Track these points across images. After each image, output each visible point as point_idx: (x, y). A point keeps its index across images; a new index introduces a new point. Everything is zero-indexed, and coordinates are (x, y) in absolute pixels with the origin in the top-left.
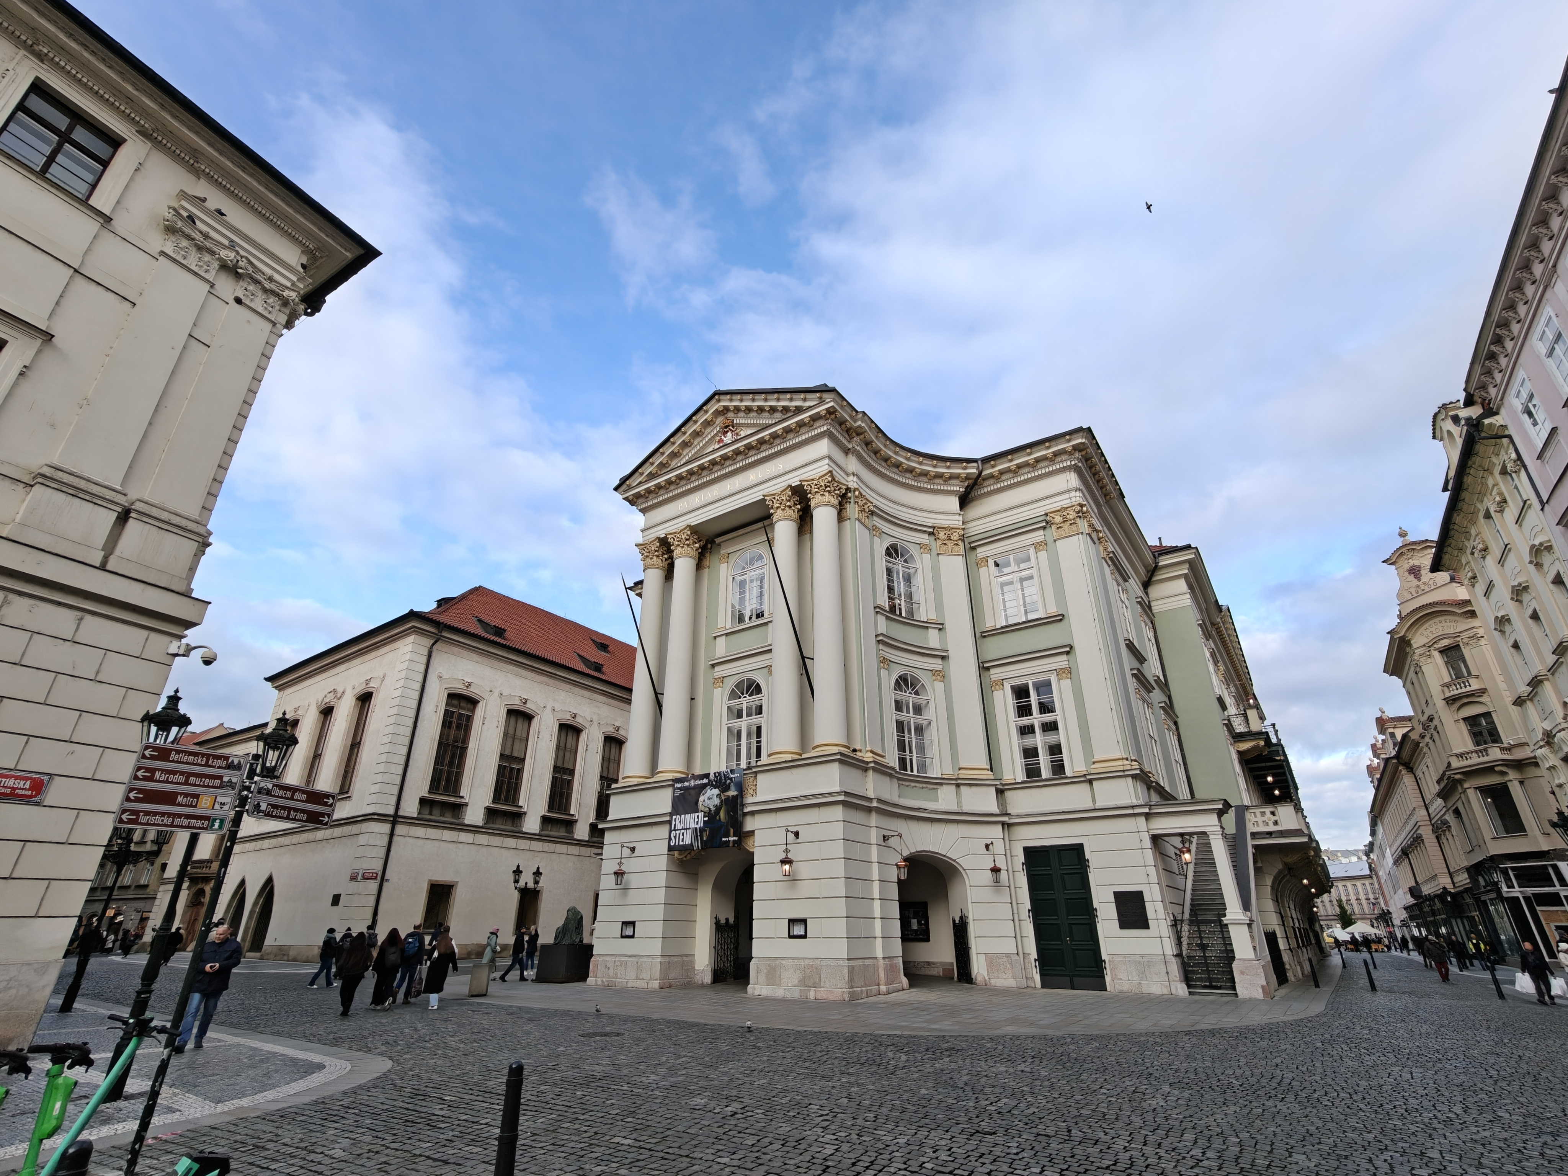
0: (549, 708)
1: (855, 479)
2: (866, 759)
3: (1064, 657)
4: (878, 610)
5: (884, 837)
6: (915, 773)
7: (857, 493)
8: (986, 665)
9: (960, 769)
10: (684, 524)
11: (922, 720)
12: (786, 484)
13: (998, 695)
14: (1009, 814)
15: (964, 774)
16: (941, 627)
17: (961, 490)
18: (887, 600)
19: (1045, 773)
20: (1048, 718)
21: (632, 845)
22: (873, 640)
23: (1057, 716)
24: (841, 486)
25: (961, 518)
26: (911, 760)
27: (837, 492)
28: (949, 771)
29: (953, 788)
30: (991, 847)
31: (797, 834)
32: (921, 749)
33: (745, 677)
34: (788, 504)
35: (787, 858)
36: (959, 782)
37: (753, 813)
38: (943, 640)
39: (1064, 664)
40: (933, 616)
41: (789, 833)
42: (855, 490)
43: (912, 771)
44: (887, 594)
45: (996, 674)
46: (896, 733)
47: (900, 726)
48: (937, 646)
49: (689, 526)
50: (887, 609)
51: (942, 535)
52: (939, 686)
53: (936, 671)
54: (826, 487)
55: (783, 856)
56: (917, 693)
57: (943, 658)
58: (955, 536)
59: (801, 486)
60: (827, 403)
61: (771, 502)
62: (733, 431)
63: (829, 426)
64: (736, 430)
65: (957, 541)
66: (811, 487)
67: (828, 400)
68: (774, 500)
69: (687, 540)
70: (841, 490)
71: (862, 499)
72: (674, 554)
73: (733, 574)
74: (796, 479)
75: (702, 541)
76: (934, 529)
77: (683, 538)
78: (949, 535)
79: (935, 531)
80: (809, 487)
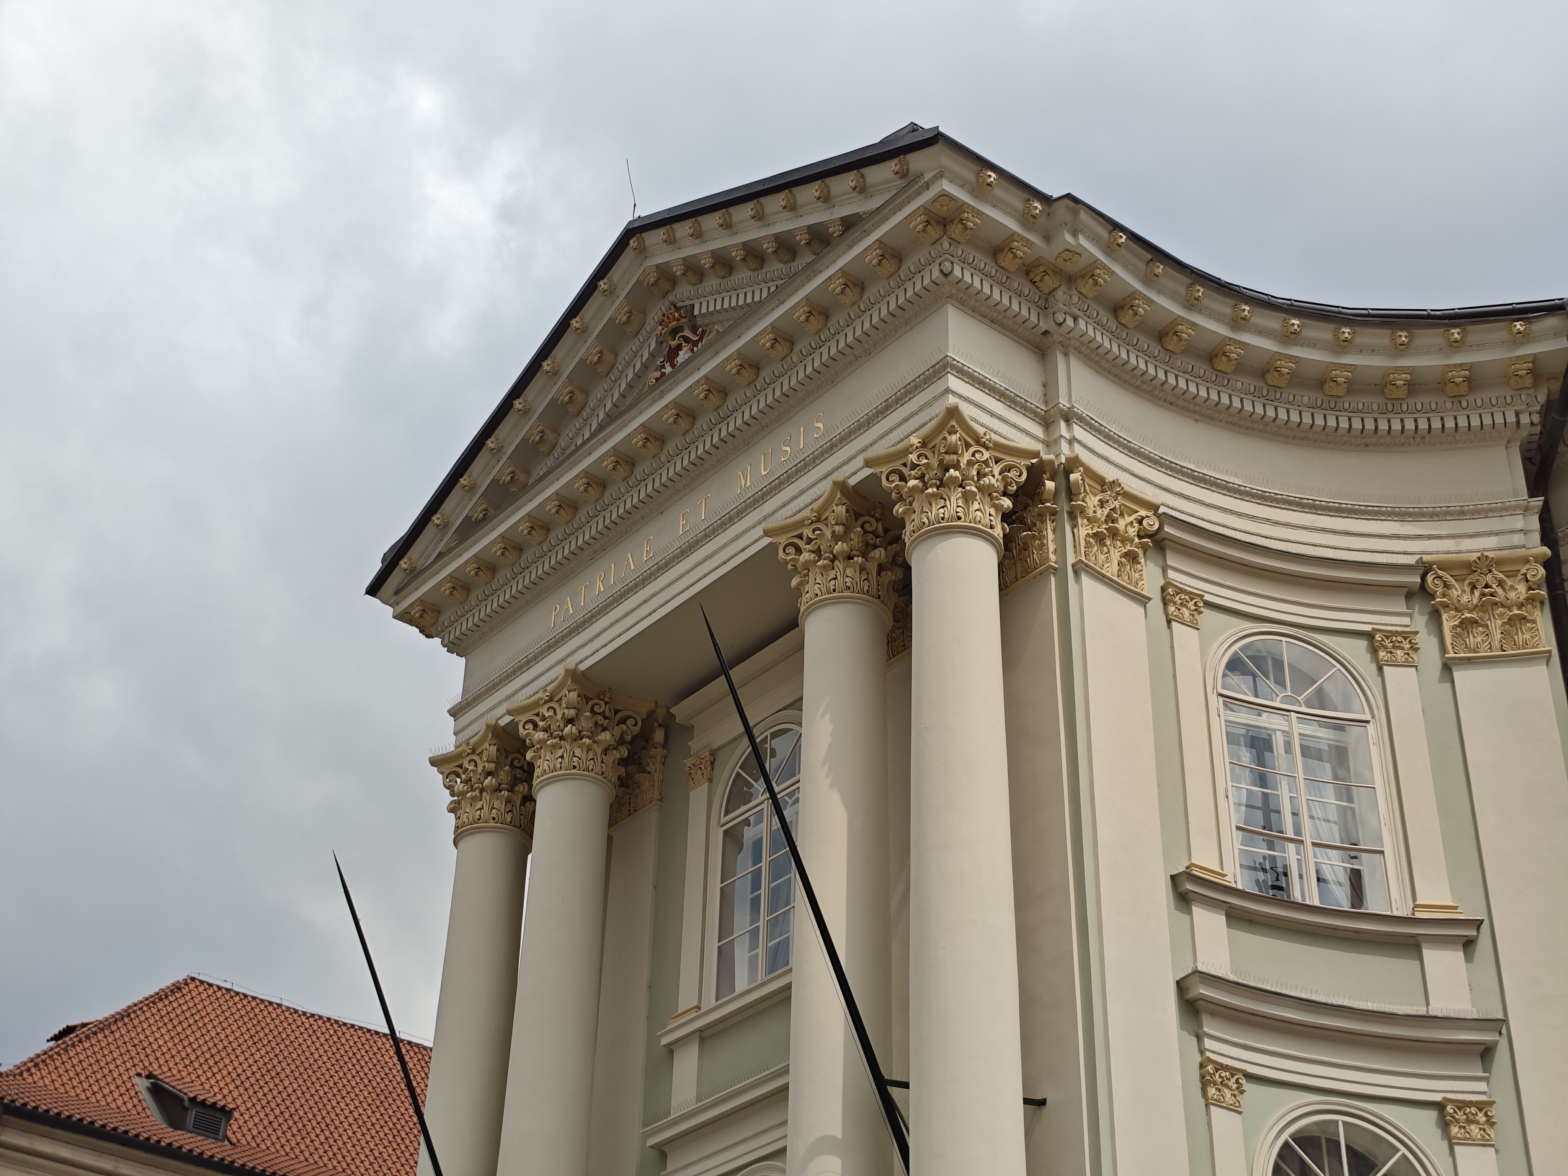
4: (1191, 887)
10: (560, 673)
12: (830, 485)
16: (1472, 932)
17: (1525, 422)
24: (1009, 460)
25: (1533, 523)
27: (996, 482)
34: (840, 548)
38: (1483, 982)
40: (1436, 895)
42: (1071, 466)
48: (1463, 1009)
49: (570, 675)
50: (1241, 883)
51: (1458, 594)
52: (1478, 1165)
53: (1461, 1106)
54: (945, 468)
57: (1485, 1052)
58: (1517, 592)
59: (871, 480)
60: (927, 186)
61: (791, 550)
62: (695, 344)
63: (948, 264)
64: (701, 339)
65: (1520, 606)
66: (903, 479)
67: (927, 177)
68: (801, 543)
69: (570, 721)
70: (1012, 474)
71: (1107, 496)
72: (537, 772)
73: (723, 820)
74: (859, 461)
75: (630, 722)
76: (1423, 578)
77: (559, 716)
78: (1487, 586)
79: (1430, 578)
80: (895, 477)
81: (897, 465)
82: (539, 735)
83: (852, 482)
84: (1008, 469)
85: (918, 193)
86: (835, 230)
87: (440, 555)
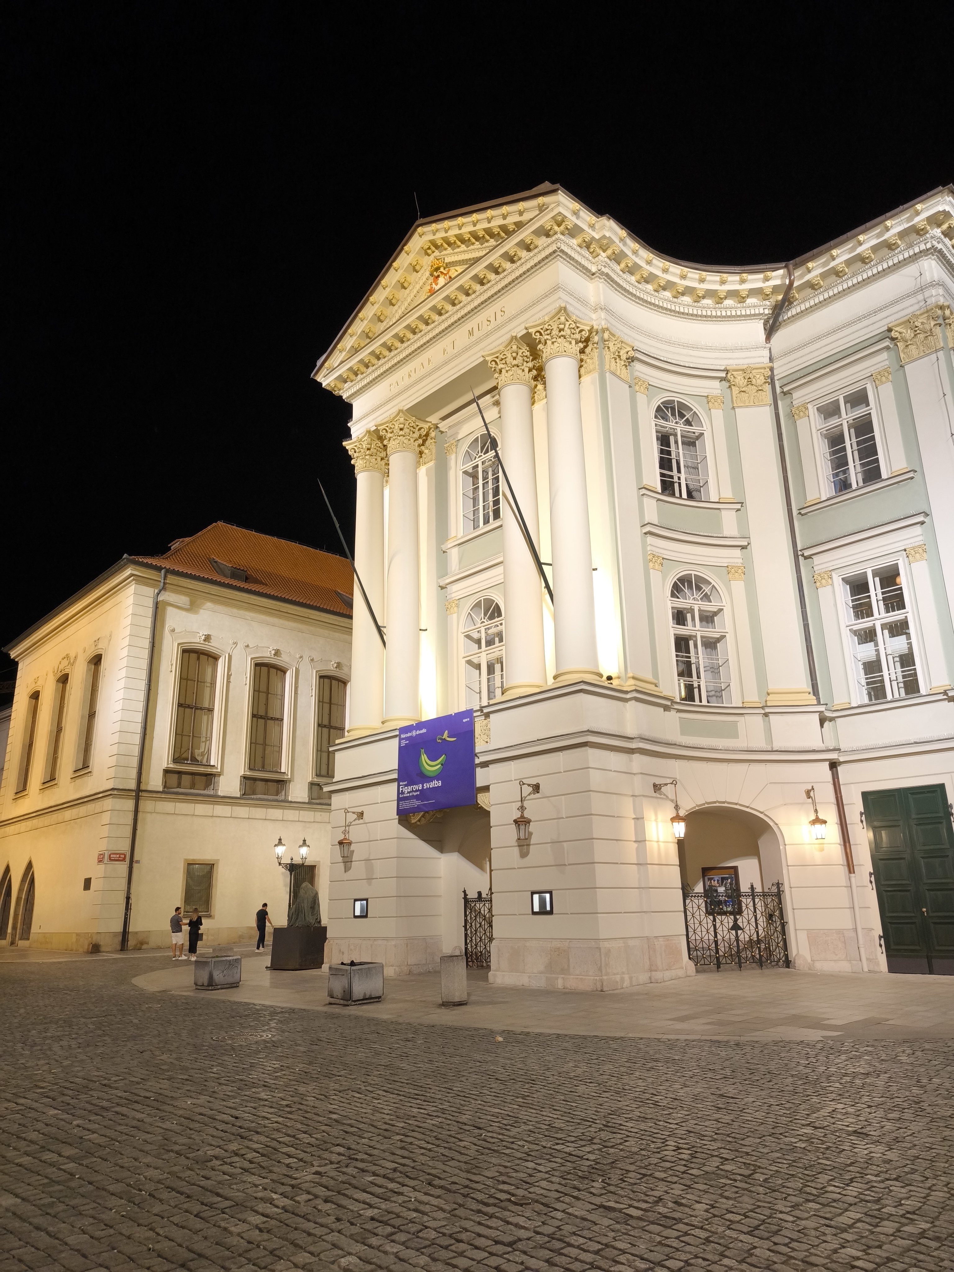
0: (306, 659)
1: (603, 314)
2: (625, 689)
3: (918, 529)
4: (644, 491)
5: (655, 786)
6: (704, 702)
7: (606, 335)
8: (807, 553)
9: (768, 694)
10: (395, 410)
11: (712, 633)
12: (508, 337)
13: (824, 593)
14: (839, 750)
15: (773, 700)
16: (739, 506)
17: (767, 312)
18: (658, 478)
19: (893, 690)
20: (896, 616)
21: (359, 810)
22: (638, 532)
23: (909, 612)
24: (582, 327)
25: (766, 353)
26: (699, 686)
27: (578, 336)
28: (753, 697)
29: (760, 718)
30: (812, 794)
31: (536, 788)
32: (715, 670)
33: (481, 597)
34: (515, 362)
35: (522, 817)
36: (768, 710)
37: (485, 764)
38: (743, 523)
39: (918, 541)
40: (727, 493)
41: (524, 787)
42: (603, 331)
43: (701, 701)
44: (658, 471)
45: (821, 563)
46: (674, 653)
47: (682, 643)
48: (735, 533)
49: (400, 411)
50: (659, 490)
51: (740, 380)
52: (738, 587)
53: (733, 567)
54: (560, 331)
55: (517, 815)
56: (707, 597)
57: (743, 548)
58: (760, 380)
59: (528, 334)
60: (552, 210)
61: (493, 363)
62: (445, 275)
63: (559, 244)
64: (448, 273)
65: (761, 386)
66: (541, 334)
67: (553, 206)
68: (498, 361)
69: (401, 429)
70: (583, 333)
71: (616, 343)
72: (388, 449)
73: (462, 468)
74: (523, 326)
75: (422, 430)
76: (727, 373)
77: (396, 427)
78: (749, 378)
79: (729, 375)
80: (538, 334)
81: (538, 329)
82: (389, 435)
83: (519, 335)
84: (581, 331)
85: (548, 213)
86: (511, 227)
87: (342, 362)
